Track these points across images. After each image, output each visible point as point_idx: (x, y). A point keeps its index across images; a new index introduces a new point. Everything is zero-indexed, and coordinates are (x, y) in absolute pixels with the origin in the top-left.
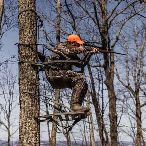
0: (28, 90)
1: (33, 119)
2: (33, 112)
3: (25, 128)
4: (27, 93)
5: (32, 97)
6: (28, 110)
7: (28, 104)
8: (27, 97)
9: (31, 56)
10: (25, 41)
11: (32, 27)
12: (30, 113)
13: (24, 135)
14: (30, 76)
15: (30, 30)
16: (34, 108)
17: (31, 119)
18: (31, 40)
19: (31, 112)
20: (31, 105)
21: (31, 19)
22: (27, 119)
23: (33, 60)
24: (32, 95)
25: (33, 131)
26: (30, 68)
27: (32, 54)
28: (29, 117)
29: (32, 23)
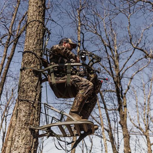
0: (26, 97)
1: (28, 130)
2: (29, 122)
3: (18, 141)
4: (25, 100)
5: (30, 105)
6: (24, 119)
7: (25, 113)
8: (24, 105)
9: (34, 62)
10: (29, 49)
11: (38, 36)
12: (25, 123)
13: (15, 150)
14: (30, 83)
15: (35, 38)
16: (31, 117)
17: (26, 131)
18: (35, 47)
19: (27, 121)
20: (27, 114)
21: (37, 28)
22: (21, 131)
23: (36, 67)
24: (30, 103)
25: (26, 145)
26: (31, 74)
27: (36, 60)
28: (24, 128)
29: (39, 32)
